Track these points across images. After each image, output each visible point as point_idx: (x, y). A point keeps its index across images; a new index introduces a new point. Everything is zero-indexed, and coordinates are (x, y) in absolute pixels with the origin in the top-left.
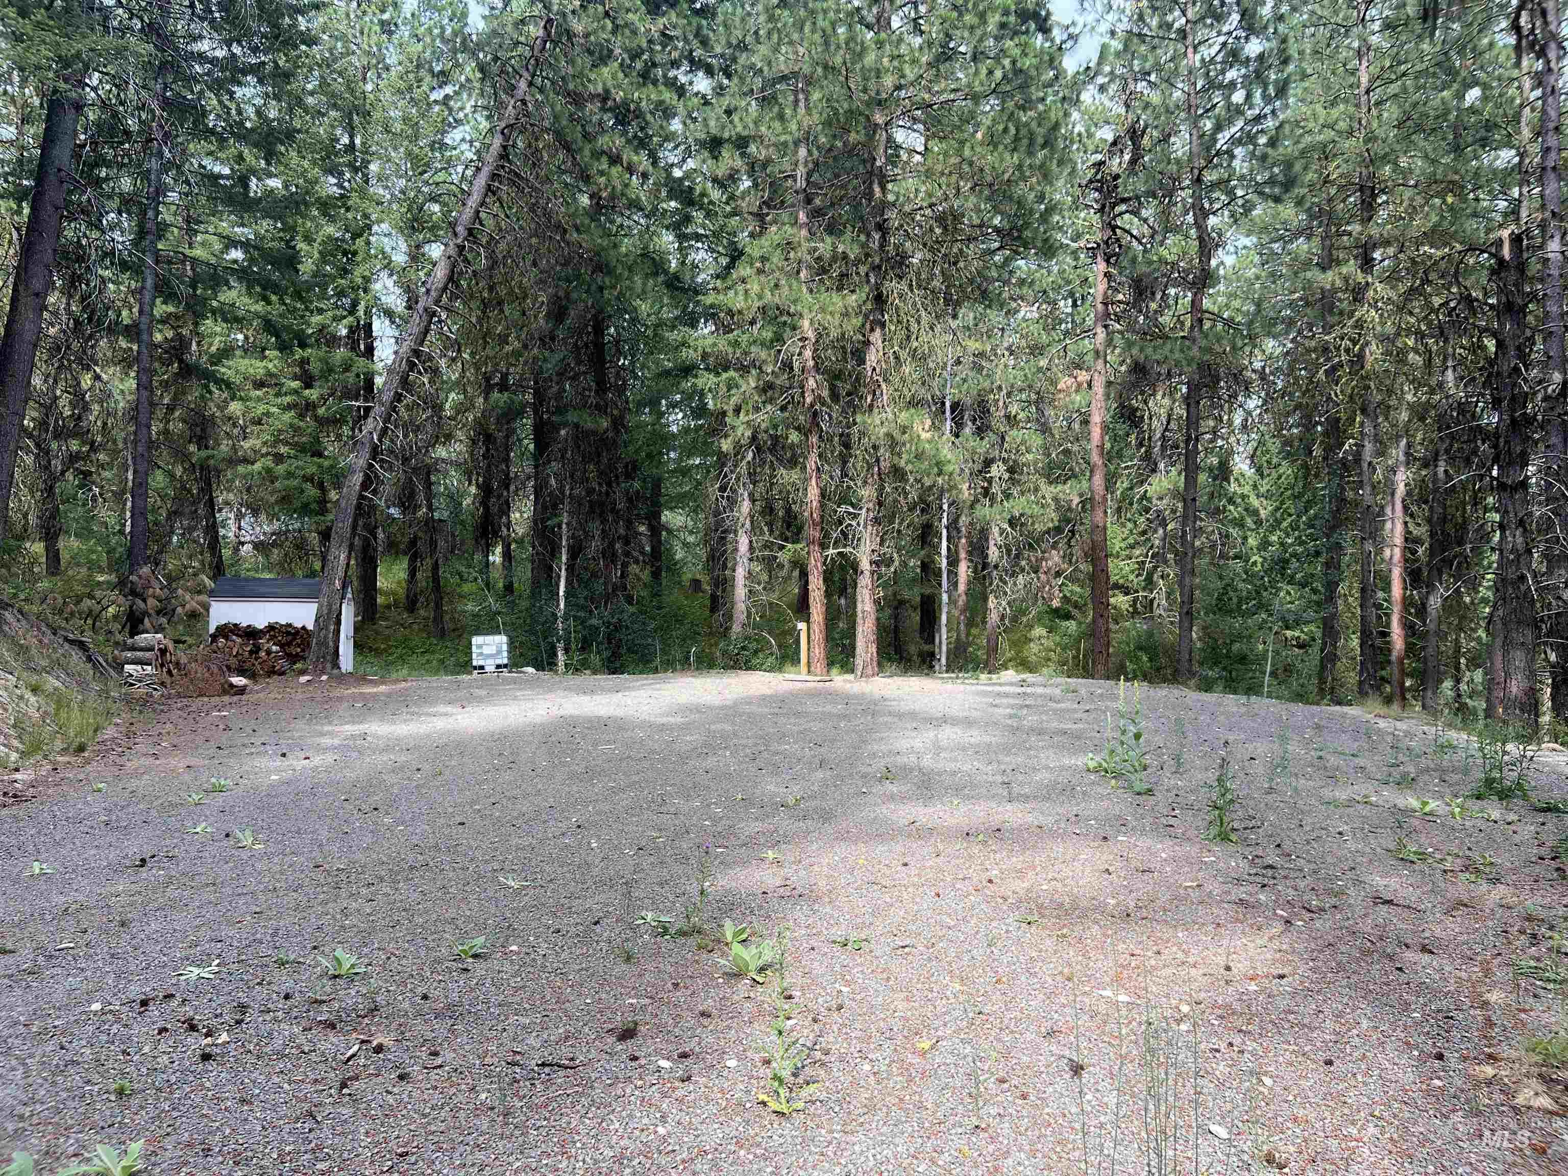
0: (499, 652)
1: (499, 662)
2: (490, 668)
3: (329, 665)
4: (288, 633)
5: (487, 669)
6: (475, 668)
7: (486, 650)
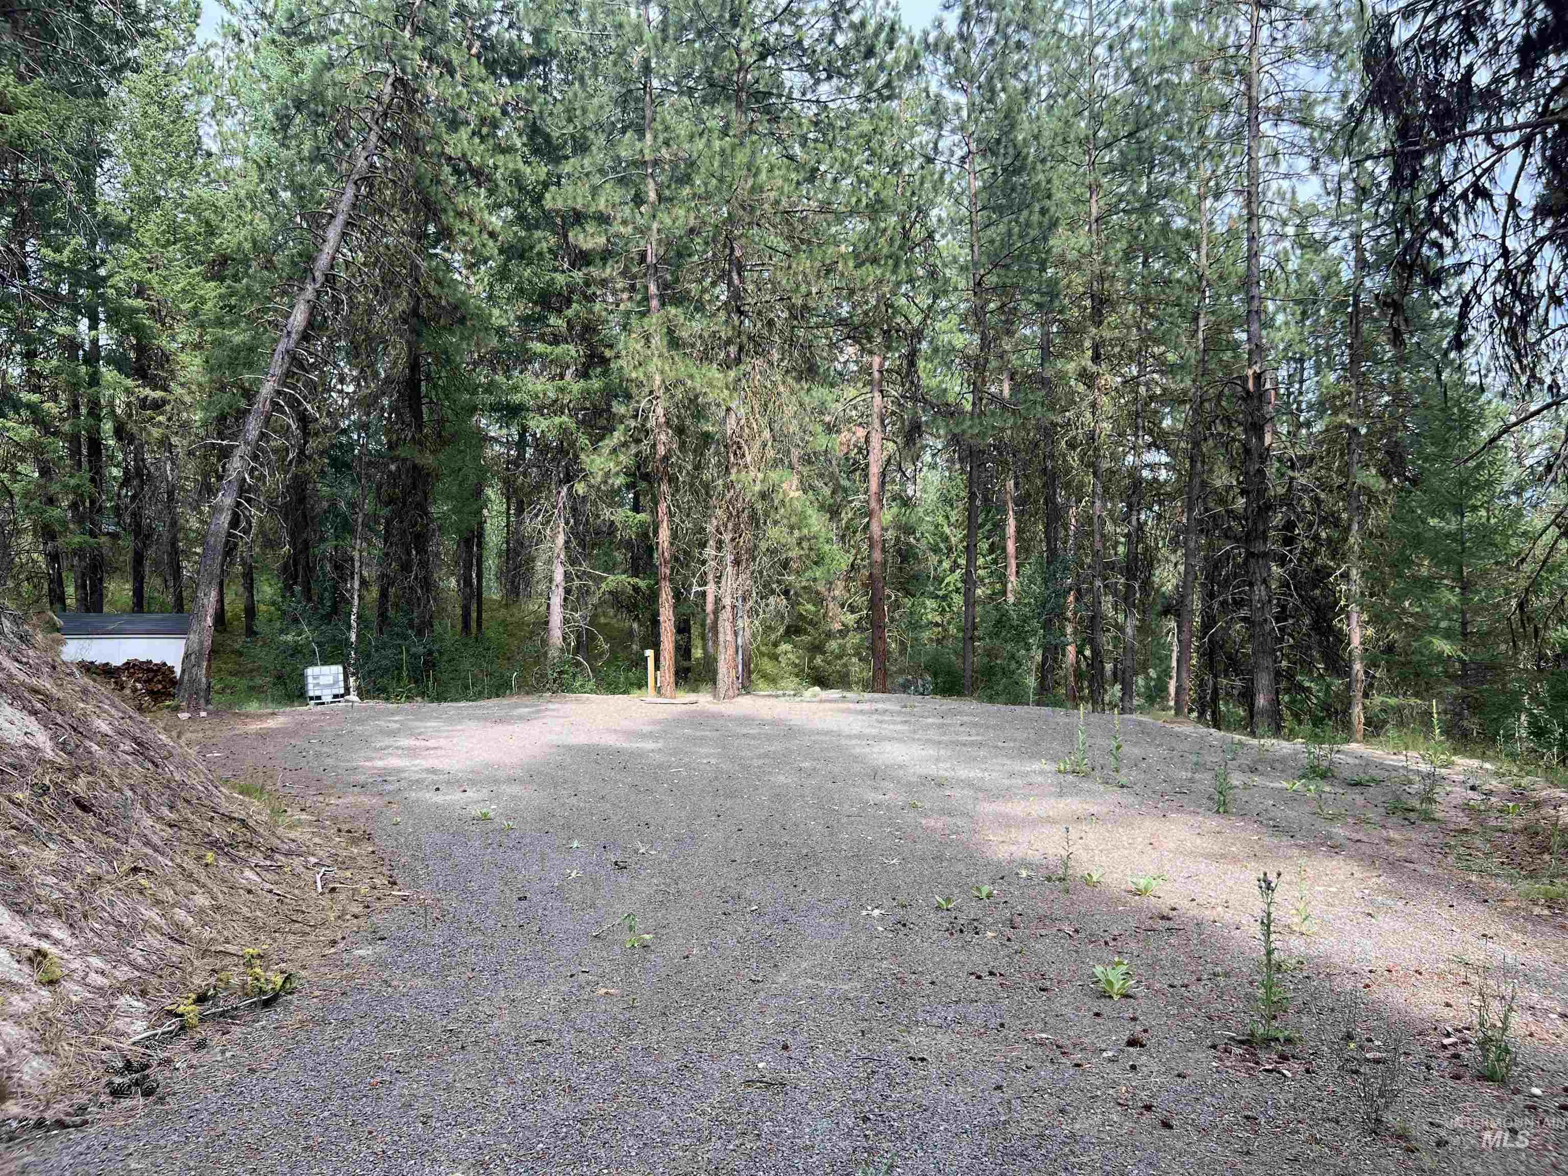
0: (336, 682)
1: (336, 692)
2: (327, 698)
3: (202, 701)
4: (149, 670)
5: (324, 700)
6: (311, 698)
7: (322, 681)
